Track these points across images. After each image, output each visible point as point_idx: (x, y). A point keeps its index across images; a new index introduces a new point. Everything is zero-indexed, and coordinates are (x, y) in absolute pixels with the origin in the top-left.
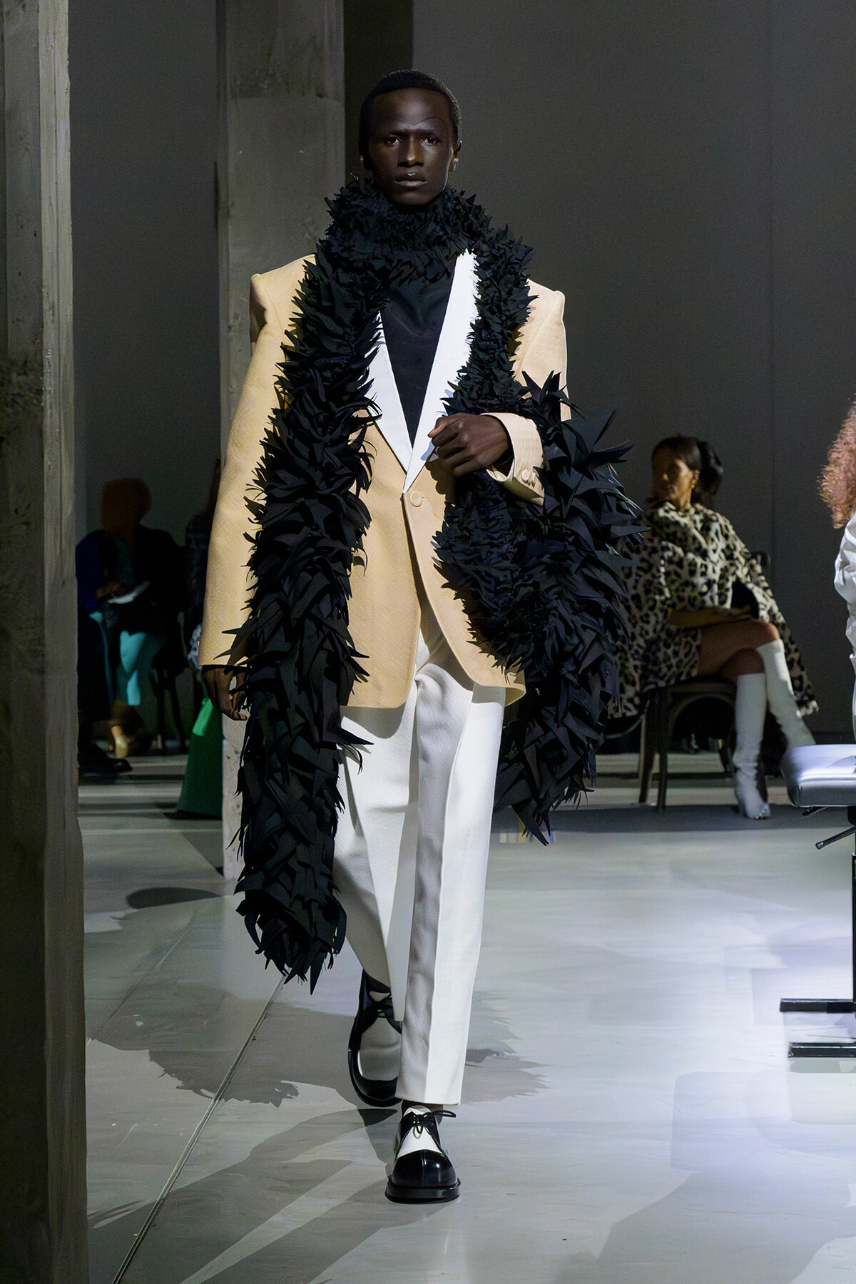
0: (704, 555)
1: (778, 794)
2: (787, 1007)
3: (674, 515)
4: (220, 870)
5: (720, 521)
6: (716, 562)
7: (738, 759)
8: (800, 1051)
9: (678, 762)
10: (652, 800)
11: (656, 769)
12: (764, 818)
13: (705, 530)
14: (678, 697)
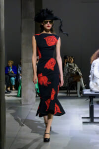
1: (82, 95)
2: (83, 118)
4: (21, 103)
5: (76, 65)
8: (84, 123)
10: (68, 95)
11: (69, 92)
13: (74, 66)
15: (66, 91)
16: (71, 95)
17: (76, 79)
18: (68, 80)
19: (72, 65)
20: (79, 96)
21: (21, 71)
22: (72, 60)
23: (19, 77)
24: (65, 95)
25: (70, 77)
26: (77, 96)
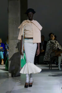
0: (55, 45)
3: (52, 41)
4: (8, 75)
5: (57, 42)
6: (56, 45)
7: (59, 65)
9: (53, 65)
10: (50, 69)
11: (51, 66)
12: (61, 70)
13: (55, 42)
14: (53, 59)
15: (48, 65)
16: (52, 68)
17: (57, 54)
18: (50, 55)
19: (54, 41)
20: (60, 69)
21: (8, 47)
22: (54, 37)
23: (7, 53)
24: (48, 68)
25: (52, 53)
26: (59, 69)
